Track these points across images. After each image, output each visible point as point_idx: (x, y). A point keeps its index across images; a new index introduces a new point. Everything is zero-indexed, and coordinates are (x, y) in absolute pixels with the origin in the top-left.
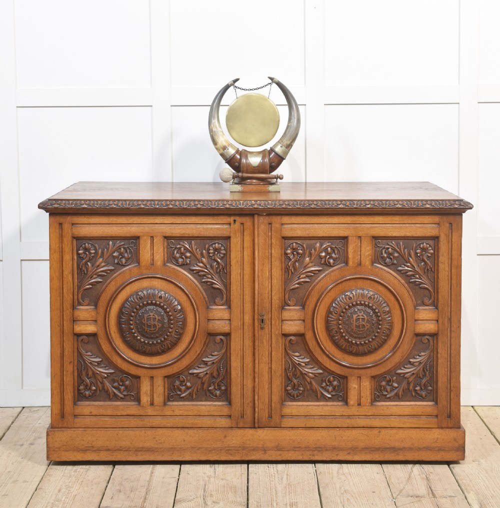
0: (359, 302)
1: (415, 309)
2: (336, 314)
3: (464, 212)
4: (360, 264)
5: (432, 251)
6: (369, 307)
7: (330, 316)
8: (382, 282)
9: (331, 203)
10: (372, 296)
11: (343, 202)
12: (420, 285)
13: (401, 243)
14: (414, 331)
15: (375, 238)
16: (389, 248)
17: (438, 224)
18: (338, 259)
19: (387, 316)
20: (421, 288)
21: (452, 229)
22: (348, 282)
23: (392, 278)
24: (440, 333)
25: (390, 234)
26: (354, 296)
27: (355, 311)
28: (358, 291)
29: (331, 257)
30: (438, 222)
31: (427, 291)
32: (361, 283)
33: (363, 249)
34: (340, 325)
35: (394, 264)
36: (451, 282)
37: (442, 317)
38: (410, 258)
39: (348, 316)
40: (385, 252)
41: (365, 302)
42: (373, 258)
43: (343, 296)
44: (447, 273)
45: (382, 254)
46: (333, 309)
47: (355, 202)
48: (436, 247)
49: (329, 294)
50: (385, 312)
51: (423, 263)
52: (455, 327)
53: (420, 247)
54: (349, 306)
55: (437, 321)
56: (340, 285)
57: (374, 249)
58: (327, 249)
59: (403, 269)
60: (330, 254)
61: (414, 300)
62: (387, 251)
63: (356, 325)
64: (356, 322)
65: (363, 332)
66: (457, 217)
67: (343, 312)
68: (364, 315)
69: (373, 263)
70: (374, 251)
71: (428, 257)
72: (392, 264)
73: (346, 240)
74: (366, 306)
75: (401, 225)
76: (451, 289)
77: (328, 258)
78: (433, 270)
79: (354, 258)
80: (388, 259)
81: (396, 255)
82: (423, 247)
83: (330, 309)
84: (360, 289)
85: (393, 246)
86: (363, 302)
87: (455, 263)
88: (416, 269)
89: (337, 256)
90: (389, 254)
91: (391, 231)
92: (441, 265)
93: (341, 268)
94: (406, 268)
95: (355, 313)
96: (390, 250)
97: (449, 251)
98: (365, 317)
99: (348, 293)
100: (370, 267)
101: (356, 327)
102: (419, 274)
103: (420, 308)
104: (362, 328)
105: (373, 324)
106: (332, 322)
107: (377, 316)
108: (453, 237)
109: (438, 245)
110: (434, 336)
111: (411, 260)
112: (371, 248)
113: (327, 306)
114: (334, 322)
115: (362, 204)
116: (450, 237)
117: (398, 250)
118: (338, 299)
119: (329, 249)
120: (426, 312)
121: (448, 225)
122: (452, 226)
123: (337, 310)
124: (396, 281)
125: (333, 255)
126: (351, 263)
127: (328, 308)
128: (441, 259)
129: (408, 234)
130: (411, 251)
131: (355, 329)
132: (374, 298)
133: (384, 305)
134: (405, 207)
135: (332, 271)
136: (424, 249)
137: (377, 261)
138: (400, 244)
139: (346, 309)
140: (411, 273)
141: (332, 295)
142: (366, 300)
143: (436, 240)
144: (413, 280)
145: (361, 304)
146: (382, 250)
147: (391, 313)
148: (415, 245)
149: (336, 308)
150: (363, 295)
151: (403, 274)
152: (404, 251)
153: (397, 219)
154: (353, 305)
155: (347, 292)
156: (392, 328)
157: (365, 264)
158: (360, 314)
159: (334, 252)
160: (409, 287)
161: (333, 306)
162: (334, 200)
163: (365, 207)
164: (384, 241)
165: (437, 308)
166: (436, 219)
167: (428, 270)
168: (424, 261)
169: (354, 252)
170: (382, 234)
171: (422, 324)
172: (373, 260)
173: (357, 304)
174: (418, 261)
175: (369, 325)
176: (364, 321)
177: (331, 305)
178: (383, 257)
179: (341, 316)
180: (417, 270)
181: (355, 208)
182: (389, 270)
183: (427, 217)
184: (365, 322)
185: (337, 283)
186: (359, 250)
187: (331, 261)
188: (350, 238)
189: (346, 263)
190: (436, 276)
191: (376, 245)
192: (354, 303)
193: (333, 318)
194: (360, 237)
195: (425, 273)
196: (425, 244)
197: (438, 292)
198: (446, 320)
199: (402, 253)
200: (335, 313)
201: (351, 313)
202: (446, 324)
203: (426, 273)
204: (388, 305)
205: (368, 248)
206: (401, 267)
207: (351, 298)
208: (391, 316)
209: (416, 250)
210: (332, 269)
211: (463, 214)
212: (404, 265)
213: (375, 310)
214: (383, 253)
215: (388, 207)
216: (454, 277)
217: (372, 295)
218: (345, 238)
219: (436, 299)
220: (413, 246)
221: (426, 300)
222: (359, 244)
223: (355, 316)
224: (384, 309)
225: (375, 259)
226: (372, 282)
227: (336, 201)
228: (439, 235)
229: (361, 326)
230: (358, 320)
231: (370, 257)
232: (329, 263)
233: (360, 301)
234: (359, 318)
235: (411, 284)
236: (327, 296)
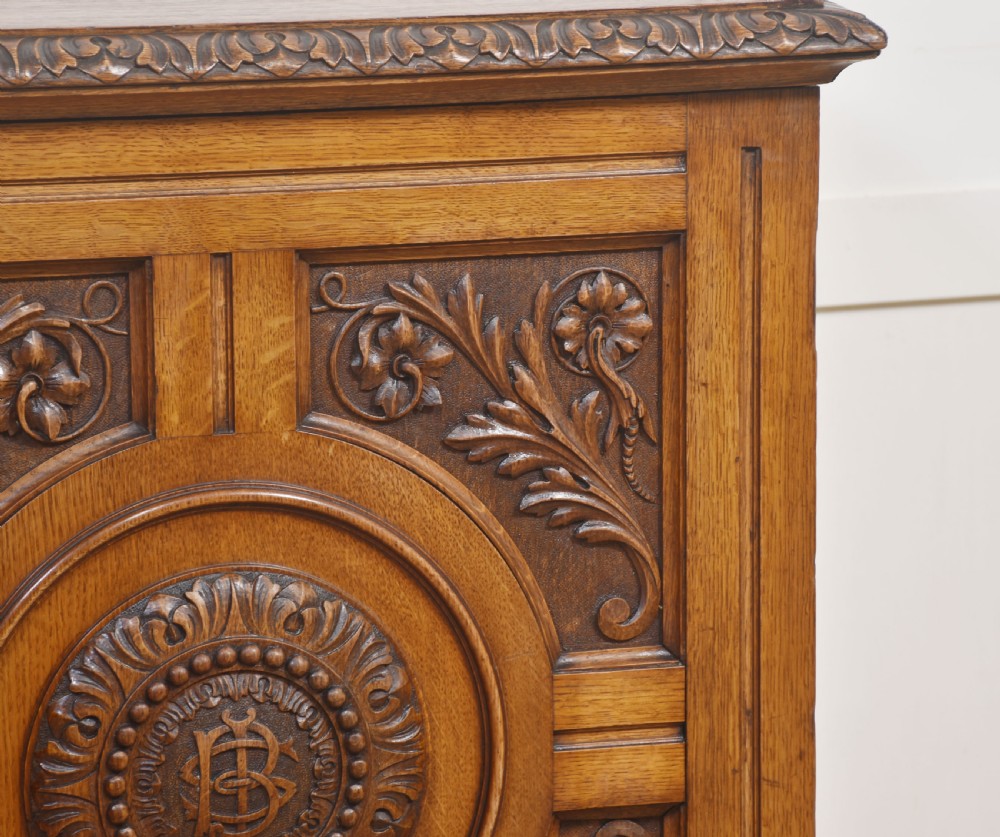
0: (229, 653)
1: (555, 668)
2: (92, 732)
3: (830, 76)
4: (229, 421)
5: (644, 321)
6: (291, 677)
7: (55, 747)
8: (362, 521)
9: (36, 49)
10: (306, 612)
11: (116, 44)
12: (580, 521)
13: (466, 281)
14: (552, 797)
15: (312, 257)
16: (392, 316)
17: (682, 155)
18: (87, 401)
19: (397, 723)
20: (583, 541)
21: (757, 183)
22: (155, 539)
23: (419, 495)
24: (696, 798)
25: (401, 232)
26: (195, 616)
27: (204, 707)
28: (223, 584)
29: (47, 390)
30: (681, 147)
31: (620, 557)
32: (234, 535)
33: (242, 328)
34: (116, 798)
35: (429, 409)
36: (756, 498)
37: (708, 704)
38: (518, 369)
39: (167, 742)
40: (375, 341)
41: (265, 648)
42: (304, 382)
43: (133, 623)
44: (732, 448)
45: (356, 350)
46: (70, 708)
47: (191, 43)
48: (669, 295)
49: (43, 615)
50: (385, 701)
51: (592, 397)
52: (782, 754)
53: (575, 301)
54: (170, 682)
55: (682, 728)
56: (111, 559)
57: (306, 324)
58: (20, 339)
59: (481, 433)
60: (39, 368)
61: (547, 616)
62: (383, 333)
63: (214, 792)
64: (214, 774)
65: (258, 828)
66: (790, 111)
67: (133, 720)
68: (263, 729)
69: (303, 409)
70: (306, 342)
71: (623, 353)
72: (415, 410)
73: (135, 279)
74: (269, 669)
75: (467, 172)
76: (755, 535)
77: (32, 396)
78: (651, 429)
79: (190, 386)
80: (391, 385)
81: (440, 352)
82: (595, 296)
83: (49, 710)
84: (234, 572)
85: (418, 297)
86: (254, 651)
87: (776, 382)
88: (556, 432)
89: (85, 379)
90: (398, 353)
91: (407, 215)
92: (696, 400)
93: (110, 451)
94: (500, 430)
95: (208, 716)
96: (403, 324)
97: (740, 310)
98: (269, 736)
99: (166, 605)
100: (286, 436)
101: (214, 807)
102: (572, 460)
103: (582, 658)
104: (252, 805)
105: (316, 777)
106: (66, 789)
107: (340, 729)
108: (766, 229)
109: (680, 284)
110: (661, 819)
111: (525, 376)
112: (288, 319)
113: (30, 693)
114: (81, 787)
115: (230, 54)
116: (749, 228)
117: (450, 323)
118: (103, 640)
119: (34, 341)
120: (617, 680)
121: (737, 163)
122: (757, 164)
123: (99, 711)
124: (442, 511)
125: (62, 376)
126: (171, 416)
127: (39, 702)
128: (701, 362)
129: (510, 226)
130: (526, 325)
131: (206, 813)
132: (318, 621)
133: (377, 659)
134: (492, 64)
135: (59, 476)
136: (603, 310)
137: (330, 402)
138: (458, 288)
139: (150, 700)
140: (523, 456)
141: (60, 620)
142: (269, 638)
143: (668, 251)
144: (533, 499)
145: (244, 665)
146: (355, 328)
147: (418, 704)
148: (545, 290)
149: (94, 699)
150: (250, 608)
151: (479, 462)
152: (483, 328)
153: (437, 134)
154: (193, 670)
155: (154, 596)
156: (422, 793)
157: (259, 418)
158: (239, 725)
159: (65, 354)
160: (516, 538)
161: (68, 689)
162: (51, 34)
163: (251, 72)
164: (369, 273)
165: (677, 652)
166: (668, 123)
167: (622, 431)
168: (599, 380)
169: (193, 349)
170: (354, 233)
171: (592, 755)
172: (304, 391)
173: (219, 666)
174: (567, 384)
175: (291, 785)
176: (261, 767)
177: (55, 681)
178: (360, 373)
179: (122, 747)
180: (561, 437)
181: (195, 80)
182: (399, 448)
183: (617, 115)
184: (271, 766)
185: (93, 543)
186: (221, 336)
187: (50, 411)
188: (162, 267)
189: (145, 418)
190: (667, 467)
191: (322, 301)
192: (204, 660)
193: (69, 762)
194: (224, 260)
195: (604, 450)
196: (603, 279)
197: (681, 558)
198: (733, 719)
199: (471, 339)
200: (83, 730)
201: (182, 723)
202: (732, 745)
203: (613, 453)
204: (399, 658)
205: (274, 323)
206: (466, 422)
207: (181, 629)
208: (420, 723)
209: (551, 319)
210: (51, 465)
211: (824, 88)
212: (487, 412)
213: (325, 691)
214: (365, 344)
215: (389, 68)
216: (773, 468)
217: (307, 604)
218: (134, 270)
219: (669, 599)
220: (535, 296)
221: (616, 613)
222: (221, 302)
223: (206, 740)
224: (381, 683)
225: (313, 387)
226: (302, 526)
227: (71, 35)
228: (688, 219)
229: (243, 796)
230: (224, 758)
231: (289, 377)
232: (37, 423)
233: (239, 647)
234: (234, 751)
235: (527, 522)
236: (33, 631)
